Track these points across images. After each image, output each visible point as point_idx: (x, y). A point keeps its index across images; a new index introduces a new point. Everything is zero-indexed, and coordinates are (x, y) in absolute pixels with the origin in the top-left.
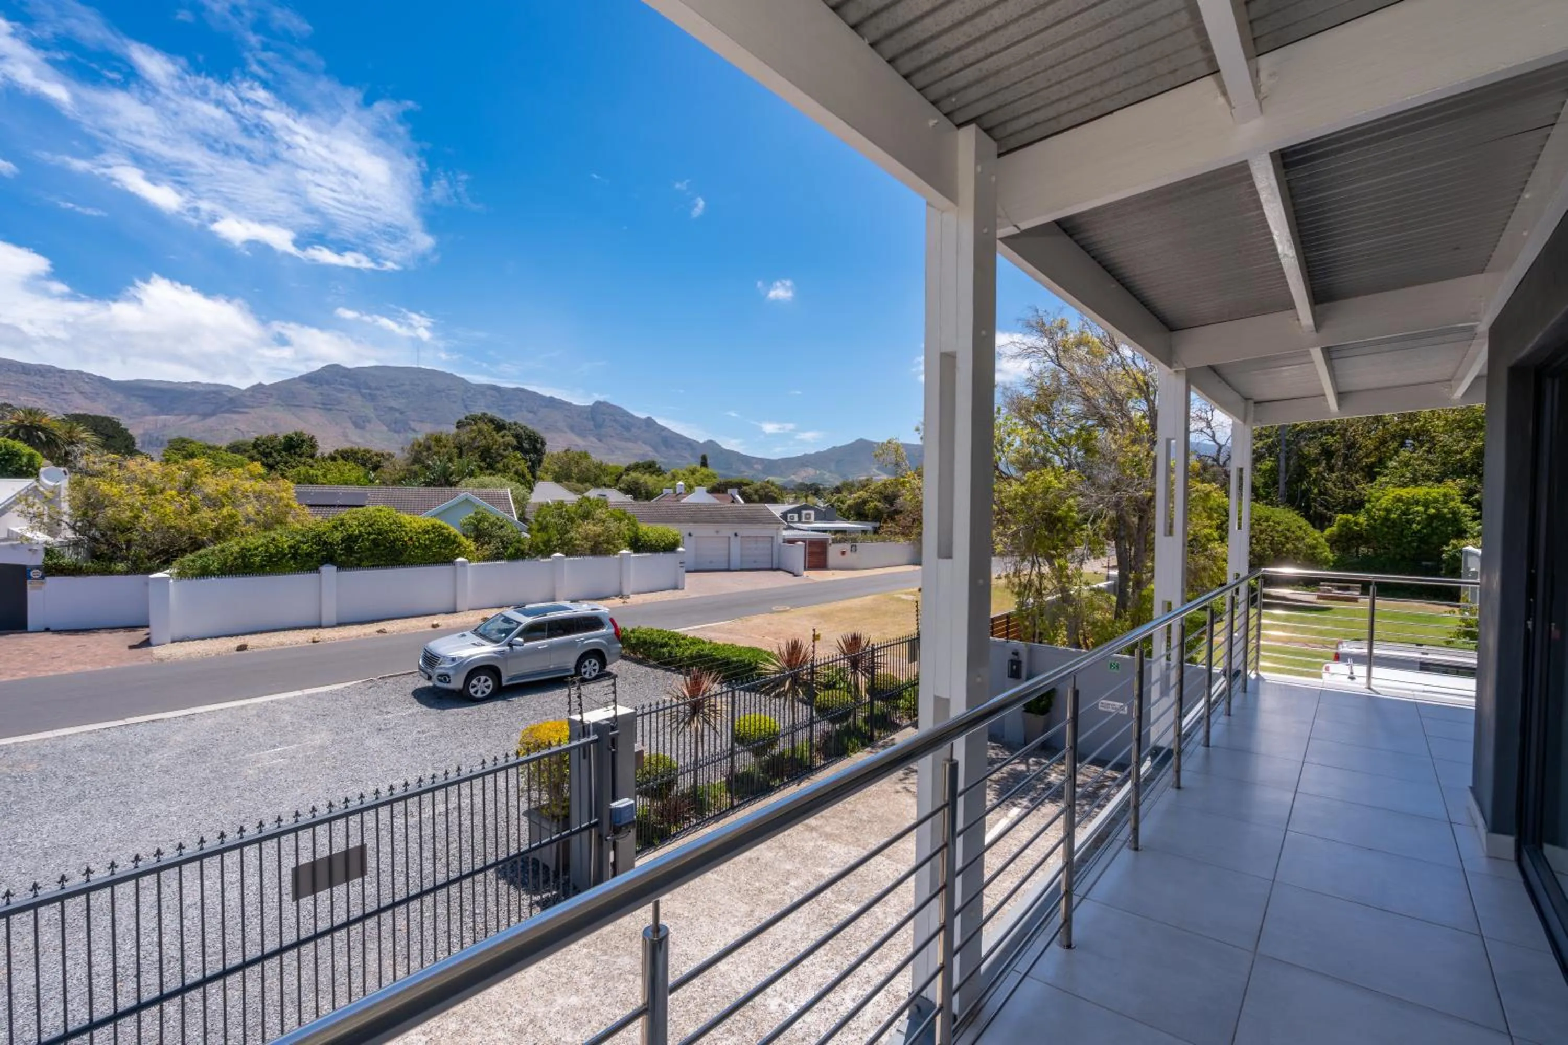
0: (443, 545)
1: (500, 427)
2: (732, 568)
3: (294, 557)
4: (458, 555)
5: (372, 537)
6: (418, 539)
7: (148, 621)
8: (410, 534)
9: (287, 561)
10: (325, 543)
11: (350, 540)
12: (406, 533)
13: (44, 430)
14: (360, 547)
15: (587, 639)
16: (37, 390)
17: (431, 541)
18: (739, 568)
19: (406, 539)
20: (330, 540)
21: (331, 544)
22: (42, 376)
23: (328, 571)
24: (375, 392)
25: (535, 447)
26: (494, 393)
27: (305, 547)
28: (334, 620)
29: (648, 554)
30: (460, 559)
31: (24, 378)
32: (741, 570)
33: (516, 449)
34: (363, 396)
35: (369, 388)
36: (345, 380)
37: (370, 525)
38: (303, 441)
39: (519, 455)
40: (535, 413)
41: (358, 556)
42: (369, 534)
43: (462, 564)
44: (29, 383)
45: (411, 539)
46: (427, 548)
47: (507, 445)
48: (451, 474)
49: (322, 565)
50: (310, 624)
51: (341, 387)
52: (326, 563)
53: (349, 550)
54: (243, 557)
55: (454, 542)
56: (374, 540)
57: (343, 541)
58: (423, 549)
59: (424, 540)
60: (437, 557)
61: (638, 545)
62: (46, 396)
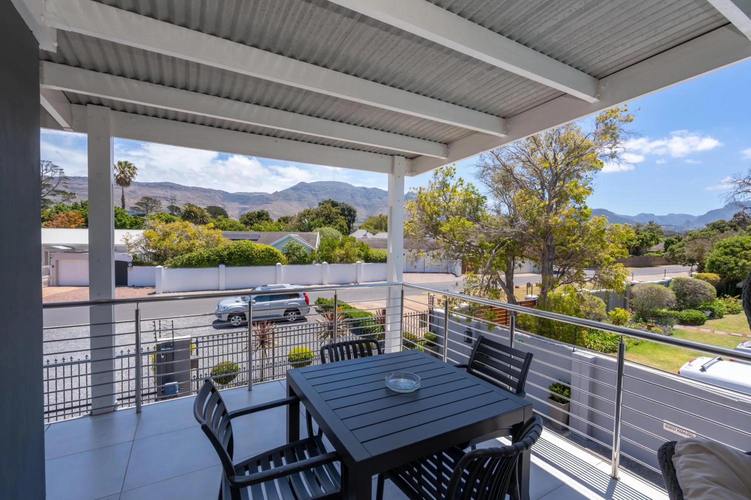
0: (270, 257)
1: (334, 204)
2: (425, 271)
3: (208, 260)
4: (278, 262)
5: (239, 253)
6: (259, 254)
7: (155, 283)
8: (256, 252)
9: (206, 262)
10: (221, 256)
11: (230, 254)
12: (254, 252)
13: (194, 213)
14: (234, 258)
15: (290, 302)
16: (208, 198)
17: (265, 255)
18: (429, 271)
19: (254, 254)
20: (222, 254)
21: (222, 256)
22: (209, 193)
23: (222, 267)
24: (317, 193)
25: (350, 213)
26: (364, 190)
27: (212, 257)
28: (224, 288)
29: (371, 264)
30: (279, 263)
31: (204, 194)
32: (430, 273)
33: (341, 214)
34: (313, 194)
35: (315, 191)
36: (306, 188)
37: (239, 249)
38: (264, 214)
39: (343, 217)
40: (381, 199)
41: (234, 261)
42: (238, 252)
43: (279, 266)
44: (206, 196)
45: (256, 254)
46: (262, 258)
47: (337, 213)
48: (312, 227)
49: (220, 264)
50: (215, 289)
51: (304, 191)
52: (221, 263)
53: (230, 259)
54: (189, 260)
55: (276, 256)
56: (240, 255)
57: (228, 255)
58: (262, 259)
59: (262, 255)
60: (268, 263)
61: (368, 259)
62: (210, 200)
